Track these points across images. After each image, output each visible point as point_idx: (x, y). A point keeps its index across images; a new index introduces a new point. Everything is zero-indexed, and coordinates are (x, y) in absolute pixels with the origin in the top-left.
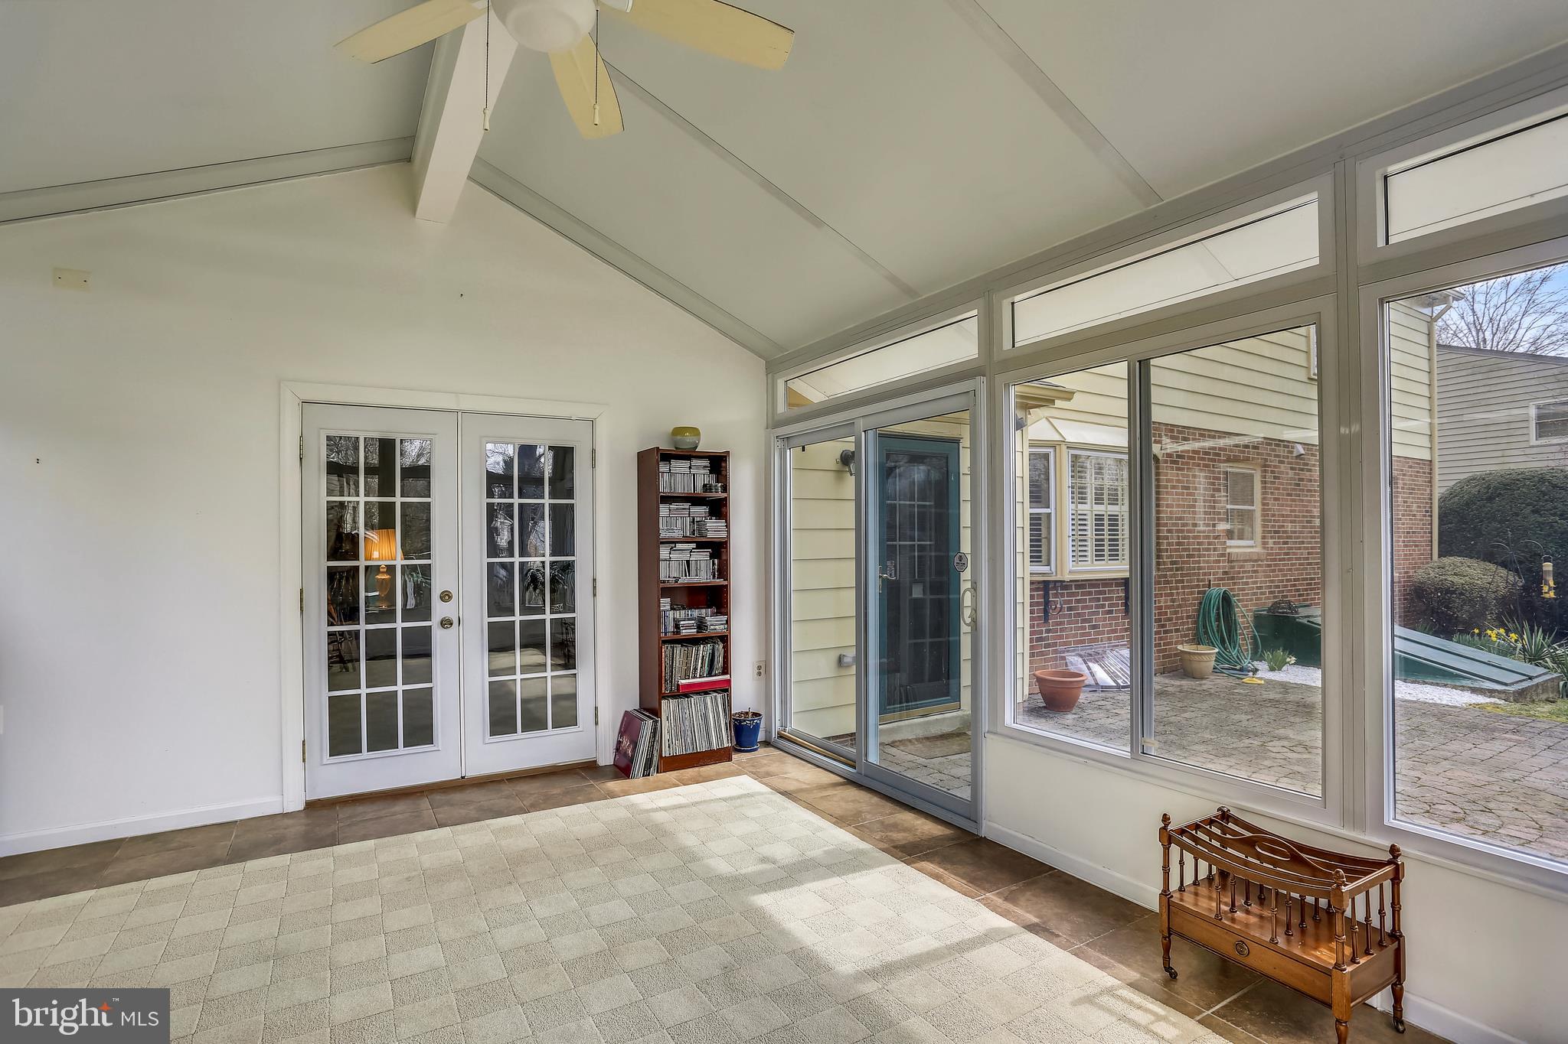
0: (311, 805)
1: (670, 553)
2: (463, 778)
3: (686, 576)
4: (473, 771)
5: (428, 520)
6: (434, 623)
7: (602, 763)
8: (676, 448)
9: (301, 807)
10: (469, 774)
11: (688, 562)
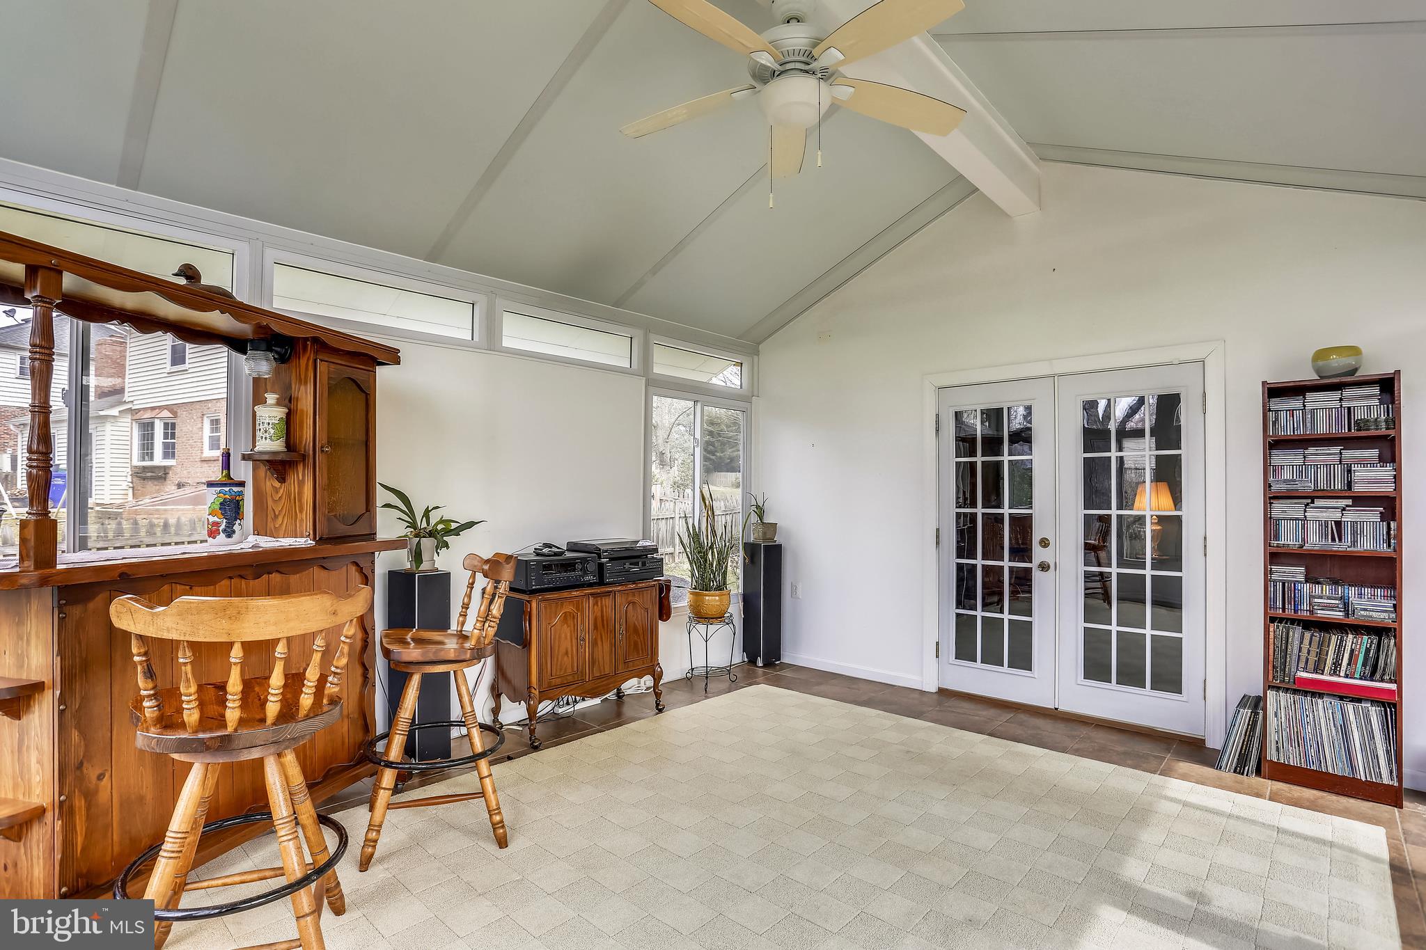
0: (942, 692)
1: (1305, 511)
2: (1056, 709)
3: (1333, 539)
4: (1065, 706)
5: (1031, 477)
6: (1034, 565)
7: (1209, 744)
8: (1322, 377)
9: (934, 690)
10: (1062, 708)
11: (1338, 524)
